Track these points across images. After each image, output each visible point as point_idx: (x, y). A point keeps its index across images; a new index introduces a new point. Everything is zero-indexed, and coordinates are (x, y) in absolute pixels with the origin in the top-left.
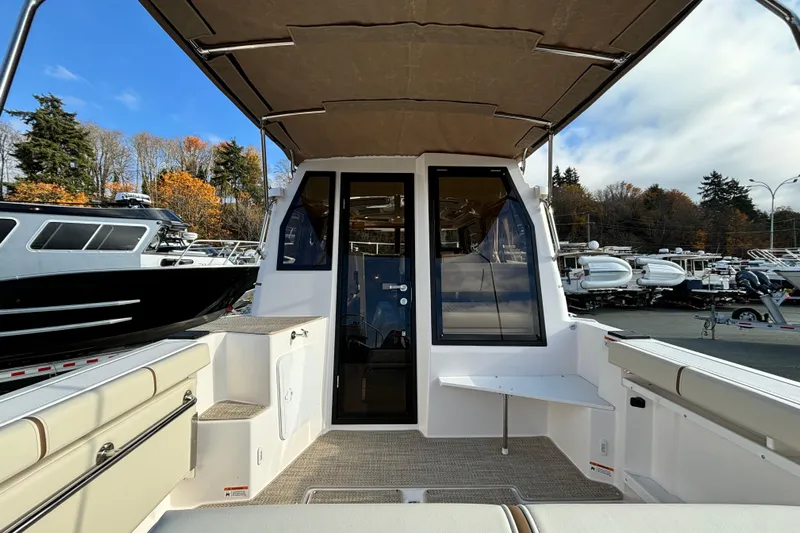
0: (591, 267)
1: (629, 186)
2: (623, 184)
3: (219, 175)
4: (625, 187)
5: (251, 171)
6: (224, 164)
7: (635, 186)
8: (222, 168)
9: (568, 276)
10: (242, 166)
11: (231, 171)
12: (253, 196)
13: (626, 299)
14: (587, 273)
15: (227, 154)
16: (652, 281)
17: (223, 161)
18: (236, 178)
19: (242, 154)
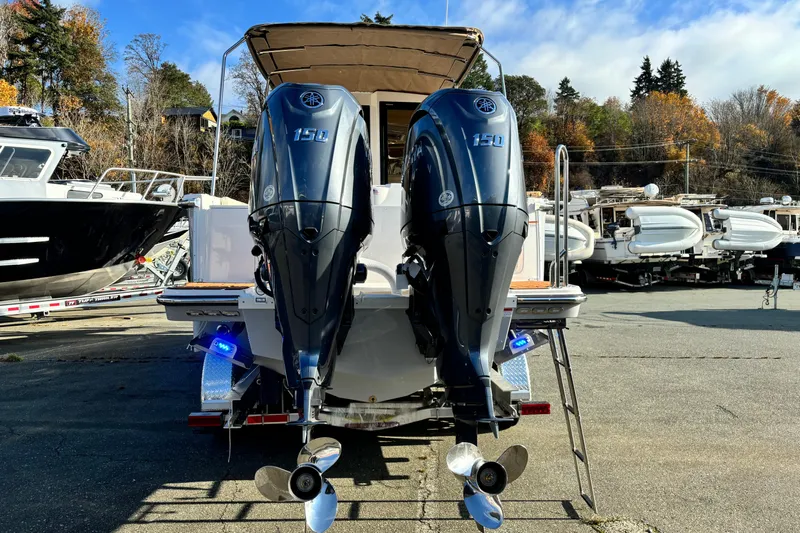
0: (644, 222)
1: (772, 95)
2: (761, 91)
3: (20, 63)
4: (764, 97)
5: (82, 57)
6: (29, 42)
7: (781, 94)
8: (23, 48)
9: (613, 236)
10: (64, 47)
11: (43, 56)
12: (86, 103)
13: (700, 271)
14: (637, 230)
15: (34, 22)
16: (735, 243)
17: (25, 35)
18: (52, 69)
19: (61, 23)
